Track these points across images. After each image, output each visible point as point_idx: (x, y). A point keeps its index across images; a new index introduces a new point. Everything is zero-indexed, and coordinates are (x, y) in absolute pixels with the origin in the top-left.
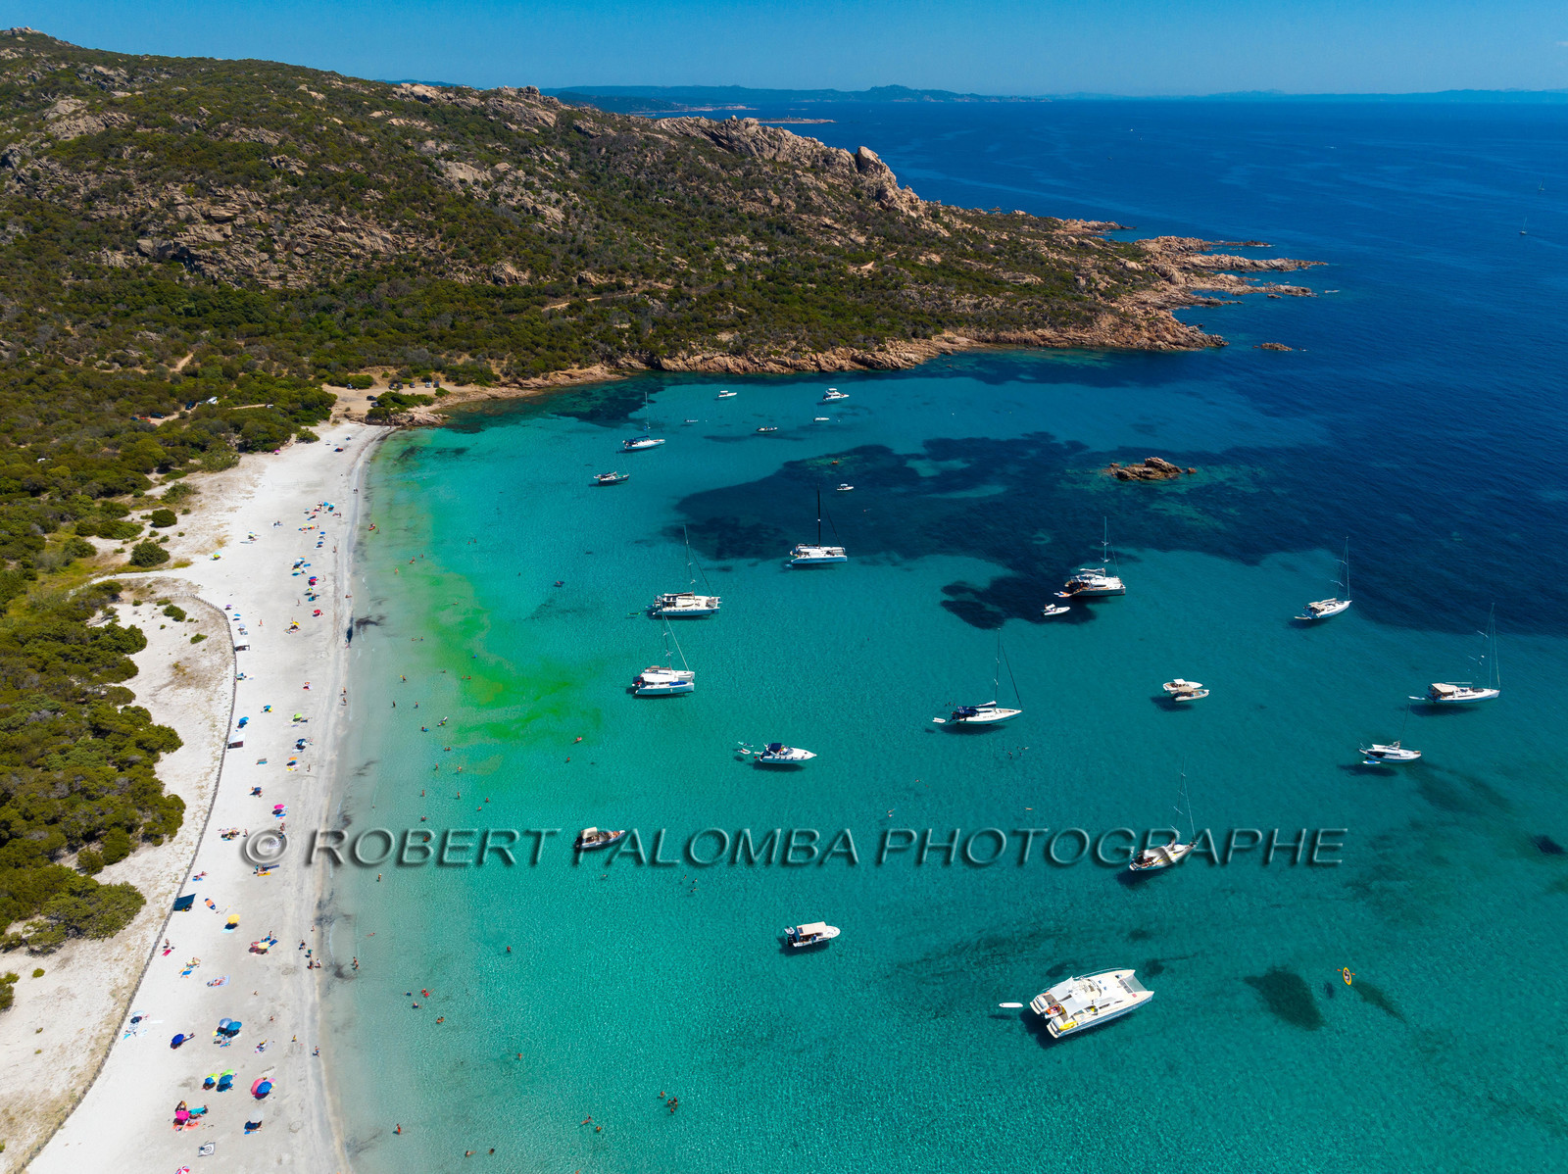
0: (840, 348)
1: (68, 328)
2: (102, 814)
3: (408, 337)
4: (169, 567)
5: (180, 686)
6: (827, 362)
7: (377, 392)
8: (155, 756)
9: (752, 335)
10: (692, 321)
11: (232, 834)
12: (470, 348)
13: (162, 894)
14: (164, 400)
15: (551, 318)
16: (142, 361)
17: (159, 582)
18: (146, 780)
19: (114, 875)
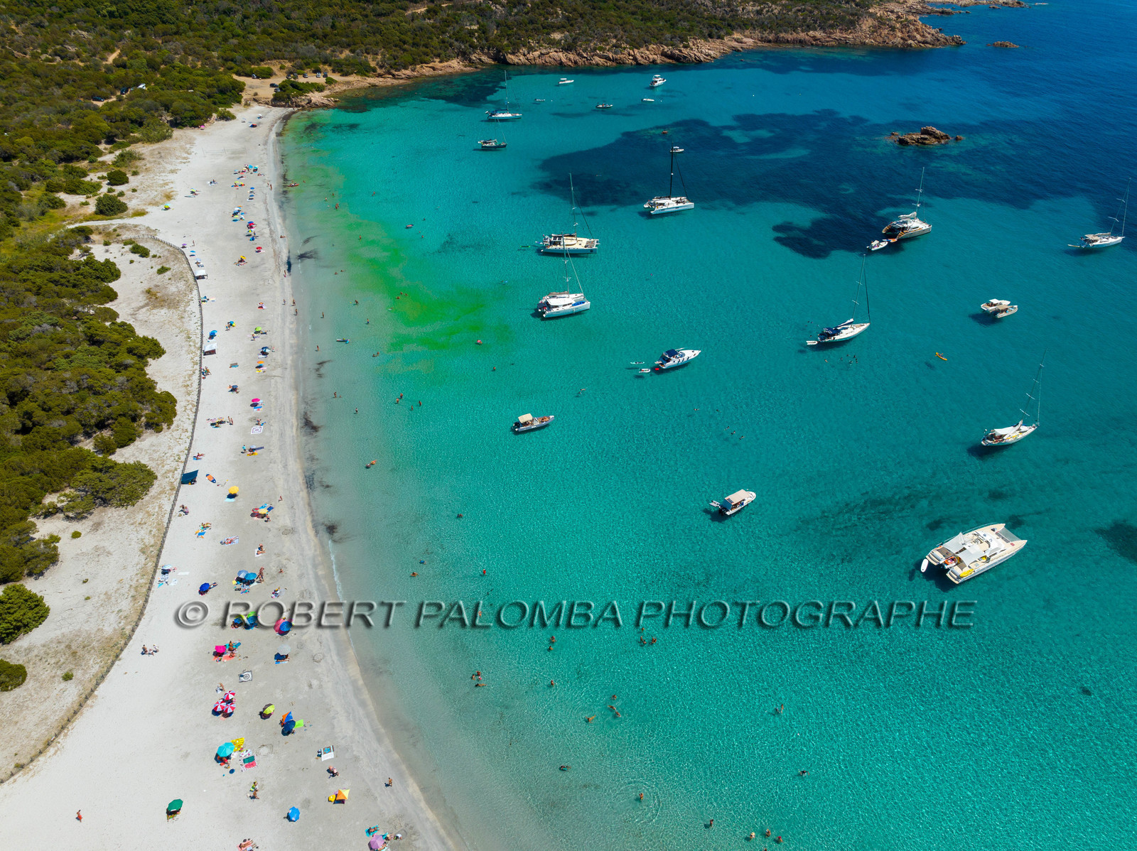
0: (652, 45)
1: (13, 27)
2: (109, 406)
3: (298, 35)
4: (128, 216)
5: (155, 307)
6: (642, 57)
7: (279, 79)
8: (144, 361)
9: (579, 34)
10: (529, 23)
11: (221, 422)
12: (349, 45)
13: (169, 471)
14: (102, 86)
15: (413, 20)
16: (78, 55)
17: (122, 227)
18: (141, 379)
19: (126, 456)
